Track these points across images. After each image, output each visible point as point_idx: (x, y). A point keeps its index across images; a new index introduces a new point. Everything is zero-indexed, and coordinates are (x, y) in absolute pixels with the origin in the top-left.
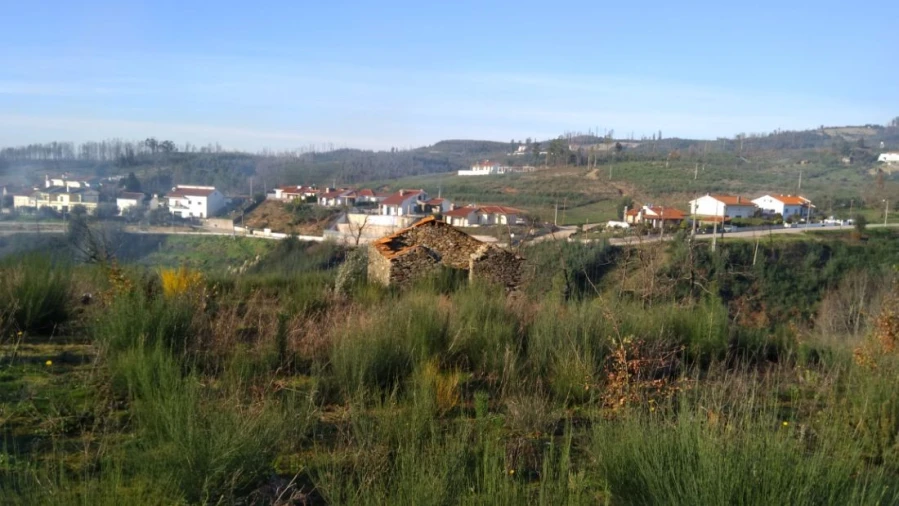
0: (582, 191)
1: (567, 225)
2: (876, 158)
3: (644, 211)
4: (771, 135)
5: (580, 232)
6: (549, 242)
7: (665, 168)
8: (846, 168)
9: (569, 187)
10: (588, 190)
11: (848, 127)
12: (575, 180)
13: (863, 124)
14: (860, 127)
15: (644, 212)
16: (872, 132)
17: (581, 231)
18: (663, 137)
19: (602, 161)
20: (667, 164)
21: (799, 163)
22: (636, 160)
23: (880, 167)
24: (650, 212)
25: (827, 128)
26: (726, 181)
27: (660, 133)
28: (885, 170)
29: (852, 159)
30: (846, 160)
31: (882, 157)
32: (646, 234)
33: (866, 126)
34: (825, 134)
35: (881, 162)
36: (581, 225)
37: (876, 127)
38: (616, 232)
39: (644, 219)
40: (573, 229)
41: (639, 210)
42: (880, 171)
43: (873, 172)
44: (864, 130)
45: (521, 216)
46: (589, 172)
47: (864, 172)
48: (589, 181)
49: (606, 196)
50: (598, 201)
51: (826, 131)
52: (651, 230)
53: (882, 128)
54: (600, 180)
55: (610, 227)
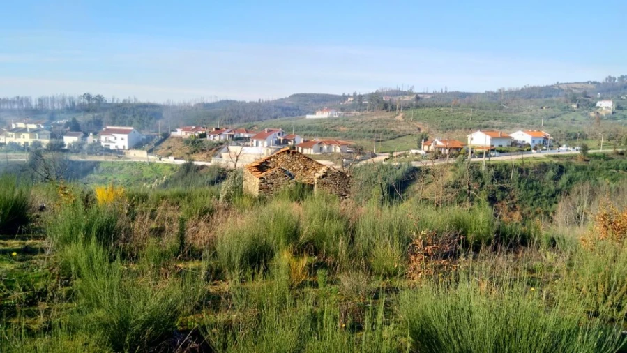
0: (392, 129)
1: (382, 153)
2: (594, 105)
4: (522, 89)
5: (391, 158)
6: (370, 165)
7: (449, 112)
8: (574, 111)
9: (383, 127)
10: (397, 128)
11: (575, 83)
12: (388, 121)
13: (586, 81)
14: (584, 83)
15: (435, 143)
17: (392, 156)
18: (448, 91)
19: (406, 108)
20: (451, 109)
21: (542, 108)
22: (430, 107)
23: (598, 110)
24: (439, 143)
25: (562, 84)
26: (492, 121)
27: (446, 88)
28: (601, 113)
29: (578, 105)
30: (574, 106)
31: (598, 104)
32: (437, 158)
33: (588, 82)
34: (560, 88)
35: (599, 107)
36: (392, 153)
37: (595, 83)
38: (416, 157)
39: (435, 148)
40: (387, 155)
41: (432, 142)
42: (598, 113)
43: (593, 114)
44: (587, 85)
45: (350, 146)
46: (397, 115)
47: (587, 114)
48: (397, 121)
49: (409, 132)
50: (404, 136)
51: (560, 86)
52: (441, 156)
53: (599, 84)
54: (405, 121)
55: (412, 154)
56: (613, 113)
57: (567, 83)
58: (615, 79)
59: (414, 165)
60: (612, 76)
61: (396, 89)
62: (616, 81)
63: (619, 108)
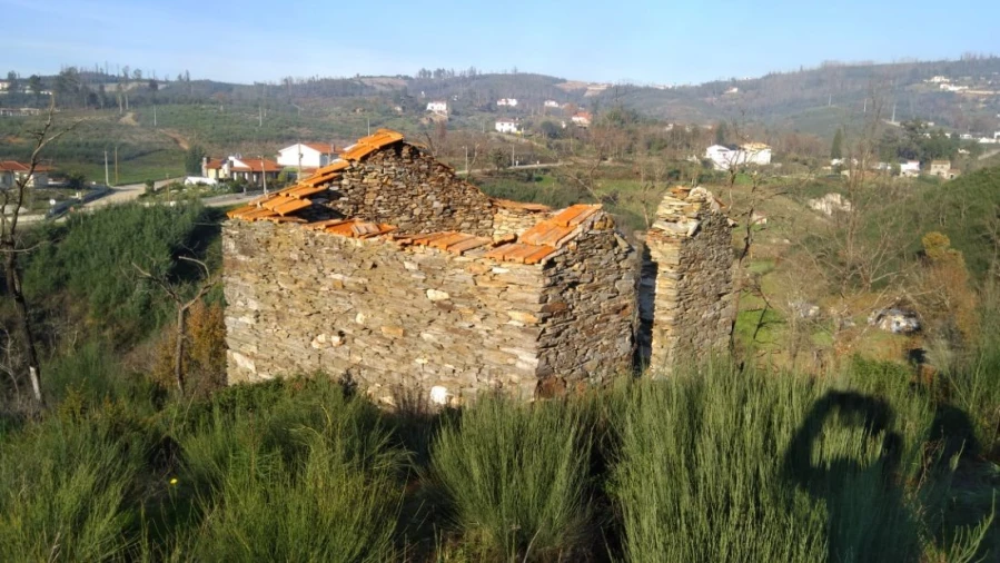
0: (124, 141)
1: (122, 185)
2: (425, 107)
3: (232, 162)
4: (310, 82)
5: (151, 193)
6: (117, 208)
7: (219, 112)
8: (400, 116)
9: (103, 136)
10: (131, 138)
11: (382, 77)
12: (109, 127)
13: (395, 75)
14: (392, 77)
15: (231, 164)
16: (404, 83)
17: (152, 191)
18: (192, 79)
19: (135, 103)
20: (222, 108)
21: (355, 111)
22: (179, 103)
23: (430, 116)
24: (238, 164)
25: (363, 77)
26: (294, 129)
27: (188, 73)
28: (434, 119)
29: (403, 108)
30: (399, 109)
31: (429, 107)
32: (241, 191)
33: (398, 77)
34: (362, 83)
35: (430, 111)
36: (151, 183)
37: (406, 78)
38: (202, 191)
39: (232, 173)
40: (141, 189)
41: (224, 162)
42: (431, 120)
43: (425, 122)
44: (395, 81)
45: (56, 176)
46: (123, 116)
47: (417, 121)
48: (127, 126)
49: (158, 146)
50: (150, 153)
51: (363, 80)
52: (247, 186)
53: (411, 79)
54: (142, 126)
55: (191, 184)
56: (450, 119)
57: (371, 77)
58: (430, 74)
59: (206, 206)
60: (427, 69)
61: (95, 71)
62: (432, 77)
63: (455, 113)
